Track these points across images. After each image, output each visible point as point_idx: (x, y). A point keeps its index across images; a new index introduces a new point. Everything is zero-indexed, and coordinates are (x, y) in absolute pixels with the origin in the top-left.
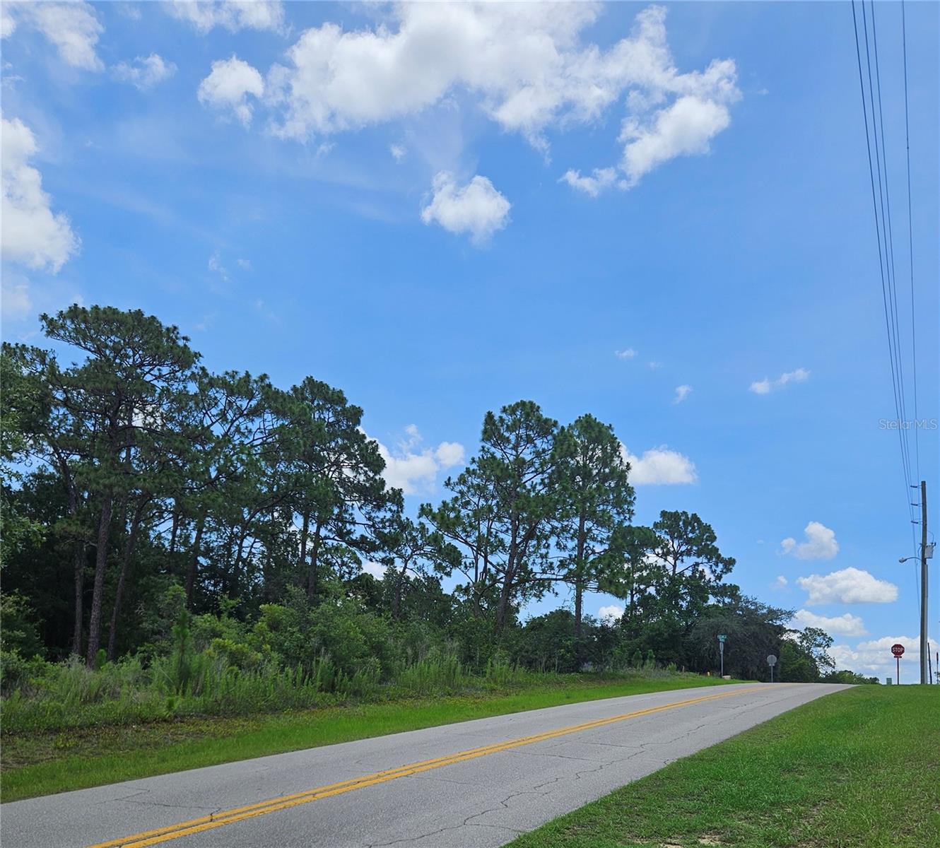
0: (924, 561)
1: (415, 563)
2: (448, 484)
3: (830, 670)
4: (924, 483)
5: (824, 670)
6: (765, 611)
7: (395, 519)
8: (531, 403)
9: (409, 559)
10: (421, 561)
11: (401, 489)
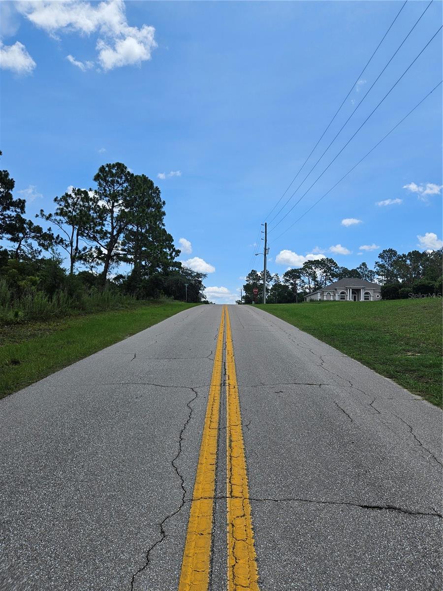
0: (265, 255)
1: (26, 242)
2: (56, 200)
3: (204, 300)
4: (266, 224)
5: (203, 300)
6: (195, 274)
7: (18, 217)
8: (123, 164)
9: (22, 239)
10: (30, 241)
11: (25, 200)
